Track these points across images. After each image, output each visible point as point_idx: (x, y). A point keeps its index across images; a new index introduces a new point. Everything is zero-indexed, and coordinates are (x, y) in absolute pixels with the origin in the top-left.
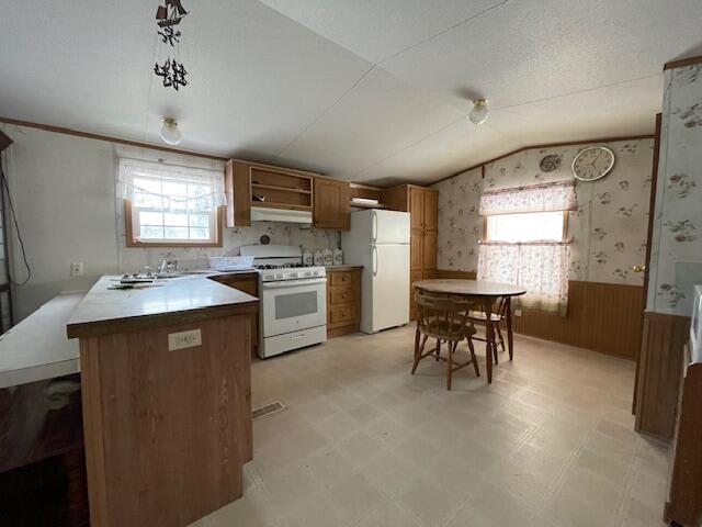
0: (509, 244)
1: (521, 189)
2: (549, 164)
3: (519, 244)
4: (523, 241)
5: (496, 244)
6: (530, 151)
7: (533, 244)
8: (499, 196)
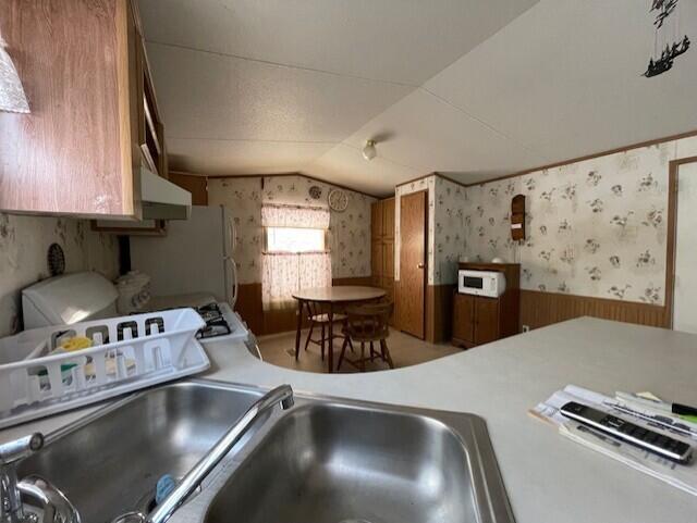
0: (291, 254)
1: (299, 207)
2: (315, 193)
3: (299, 254)
4: (302, 251)
5: (280, 254)
6: (302, 178)
7: (309, 253)
8: (280, 210)
